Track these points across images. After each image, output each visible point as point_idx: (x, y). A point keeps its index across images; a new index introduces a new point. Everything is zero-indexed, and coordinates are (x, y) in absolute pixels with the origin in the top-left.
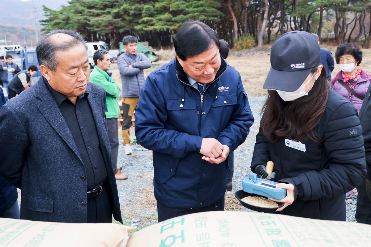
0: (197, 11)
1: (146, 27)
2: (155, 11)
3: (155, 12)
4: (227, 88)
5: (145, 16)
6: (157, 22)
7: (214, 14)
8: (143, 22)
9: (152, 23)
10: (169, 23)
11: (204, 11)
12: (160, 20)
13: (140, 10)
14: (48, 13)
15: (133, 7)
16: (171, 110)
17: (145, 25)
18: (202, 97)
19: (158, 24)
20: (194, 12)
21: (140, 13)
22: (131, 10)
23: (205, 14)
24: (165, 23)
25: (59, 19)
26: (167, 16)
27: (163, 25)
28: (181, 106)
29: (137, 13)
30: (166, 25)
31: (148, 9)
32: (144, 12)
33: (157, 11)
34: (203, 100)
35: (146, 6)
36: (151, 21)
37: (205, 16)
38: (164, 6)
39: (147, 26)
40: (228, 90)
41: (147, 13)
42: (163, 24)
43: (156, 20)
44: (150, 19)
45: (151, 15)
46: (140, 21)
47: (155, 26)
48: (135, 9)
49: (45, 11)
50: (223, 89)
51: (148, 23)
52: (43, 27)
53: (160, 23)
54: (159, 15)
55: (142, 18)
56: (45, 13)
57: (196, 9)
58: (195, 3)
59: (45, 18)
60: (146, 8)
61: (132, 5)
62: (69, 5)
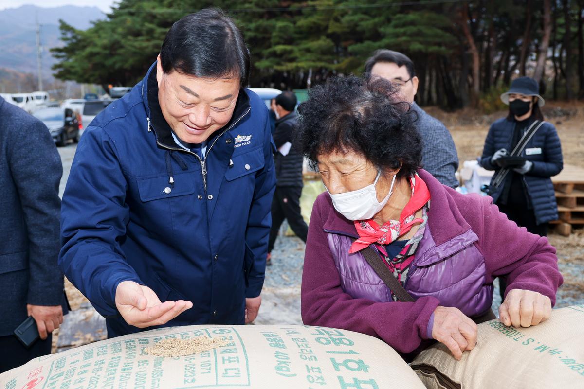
0: (404, 34)
1: (279, 64)
2: (296, 33)
3: (296, 36)
4: (249, 138)
5: (278, 44)
6: (302, 55)
7: (438, 40)
8: (274, 54)
9: (292, 56)
10: (325, 57)
11: (418, 34)
12: (308, 50)
13: (266, 30)
14: (69, 35)
15: (252, 26)
16: (149, 200)
17: (277, 60)
18: (203, 163)
19: (304, 58)
20: (397, 35)
21: (267, 36)
22: (249, 30)
23: (421, 39)
24: (319, 56)
25: (95, 45)
26: (322, 42)
27: (314, 61)
28: (167, 190)
29: (260, 36)
30: (319, 60)
31: (283, 30)
32: (274, 34)
33: (300, 33)
34: (205, 170)
35: (280, 24)
36: (291, 52)
37: (421, 43)
38: (315, 23)
39: (283, 63)
40: (250, 143)
41: (281, 38)
42: (314, 58)
43: (300, 50)
44: (288, 47)
45: (290, 41)
46: (266, 52)
47: (299, 62)
48: (257, 29)
49: (64, 31)
50: (241, 141)
51: (284, 57)
52: (57, 62)
53: (308, 56)
54: (304, 42)
55: (269, 46)
56: (64, 34)
57: (402, 30)
58: (399, 19)
59: (62, 45)
60: (281, 28)
61: (250, 21)
62: (108, 20)
